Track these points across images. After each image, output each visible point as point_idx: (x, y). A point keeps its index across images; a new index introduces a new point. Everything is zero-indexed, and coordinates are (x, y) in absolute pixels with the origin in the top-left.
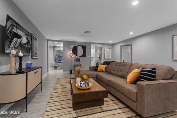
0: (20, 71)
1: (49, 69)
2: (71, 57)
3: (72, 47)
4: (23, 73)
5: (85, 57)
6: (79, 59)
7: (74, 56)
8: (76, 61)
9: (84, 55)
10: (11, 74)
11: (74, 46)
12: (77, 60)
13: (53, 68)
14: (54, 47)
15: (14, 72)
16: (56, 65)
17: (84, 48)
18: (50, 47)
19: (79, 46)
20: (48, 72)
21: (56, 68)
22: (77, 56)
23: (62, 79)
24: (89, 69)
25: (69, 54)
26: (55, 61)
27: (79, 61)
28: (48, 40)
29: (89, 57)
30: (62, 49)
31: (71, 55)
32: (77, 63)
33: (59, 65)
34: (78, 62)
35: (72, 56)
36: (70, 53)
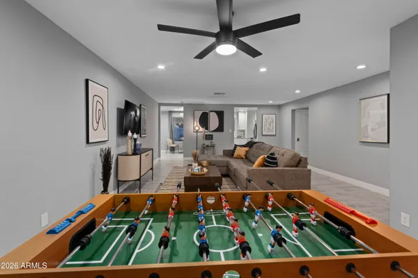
0: (135, 153)
1: (162, 151)
2: (197, 132)
3: (198, 114)
4: (137, 154)
5: (223, 131)
6: (212, 135)
7: (201, 129)
8: (206, 139)
9: (220, 129)
10: (127, 155)
11: (203, 113)
12: (209, 137)
13: (169, 151)
14: (170, 112)
15: (130, 154)
16: (174, 145)
17: (220, 115)
18: (164, 112)
19: (211, 111)
20: (159, 156)
21: (174, 151)
22: (207, 130)
23: (180, 168)
24: (222, 154)
25: (194, 127)
26: (172, 138)
27: (212, 139)
28: (160, 105)
29: (230, 131)
30: (182, 115)
31: (197, 128)
32: (208, 143)
33: (178, 146)
34: (210, 141)
35: (199, 130)
36: (195, 125)
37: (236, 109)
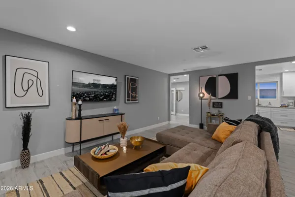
2: (201, 98)
5: (237, 98)
6: (221, 103)
7: (207, 96)
8: (213, 107)
11: (209, 78)
12: (216, 105)
17: (233, 78)
19: (219, 75)
22: (215, 97)
27: (221, 107)
29: (249, 98)
31: (201, 95)
32: (215, 111)
34: (217, 110)
35: (203, 97)
37: (257, 67)
